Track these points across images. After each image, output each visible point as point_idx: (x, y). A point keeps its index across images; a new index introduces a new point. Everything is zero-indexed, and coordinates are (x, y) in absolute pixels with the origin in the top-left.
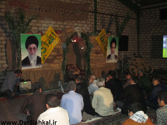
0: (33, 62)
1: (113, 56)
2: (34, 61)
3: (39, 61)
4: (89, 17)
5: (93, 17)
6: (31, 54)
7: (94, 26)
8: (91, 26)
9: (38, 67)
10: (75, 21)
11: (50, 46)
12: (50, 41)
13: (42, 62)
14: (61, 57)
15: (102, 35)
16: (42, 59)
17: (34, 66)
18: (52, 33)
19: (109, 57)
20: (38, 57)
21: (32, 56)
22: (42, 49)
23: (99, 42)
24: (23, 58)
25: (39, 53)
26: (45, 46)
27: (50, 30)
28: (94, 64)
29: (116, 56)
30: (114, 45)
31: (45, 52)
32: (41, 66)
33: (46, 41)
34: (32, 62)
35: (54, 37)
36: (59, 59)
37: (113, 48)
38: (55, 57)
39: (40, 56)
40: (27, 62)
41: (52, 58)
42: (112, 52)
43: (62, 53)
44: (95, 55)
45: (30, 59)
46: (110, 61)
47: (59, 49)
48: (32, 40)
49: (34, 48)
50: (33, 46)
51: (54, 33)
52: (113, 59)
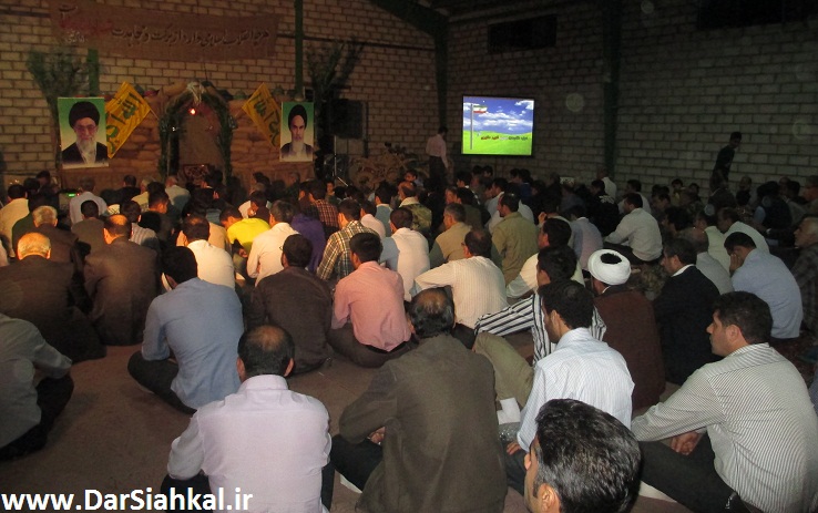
0: (88, 154)
1: (298, 146)
2: (91, 153)
3: (101, 152)
4: (278, 48)
5: (293, 49)
6: (82, 137)
7: (294, 73)
8: (286, 72)
9: (100, 165)
10: (236, 62)
11: (128, 121)
12: (126, 112)
13: (110, 156)
14: (156, 146)
15: (259, 99)
16: (110, 149)
17: (90, 162)
18: (131, 95)
19: (288, 148)
20: (99, 146)
21: (86, 142)
22: (108, 128)
23: (253, 114)
24: (64, 146)
25: (101, 137)
26: (116, 123)
27: (124, 89)
28: (246, 165)
29: (308, 148)
30: (299, 121)
31: (115, 134)
32: (107, 165)
33: (118, 112)
34: (85, 154)
35: (137, 103)
36: (153, 151)
37: (295, 127)
38: (141, 147)
39: (104, 142)
40: (73, 154)
41: (135, 147)
42: (296, 138)
43: (157, 137)
44: (249, 143)
45: (80, 148)
46: (289, 159)
47: (150, 130)
48: (84, 111)
49: (90, 127)
50: (88, 121)
51: (136, 94)
52: (299, 154)
